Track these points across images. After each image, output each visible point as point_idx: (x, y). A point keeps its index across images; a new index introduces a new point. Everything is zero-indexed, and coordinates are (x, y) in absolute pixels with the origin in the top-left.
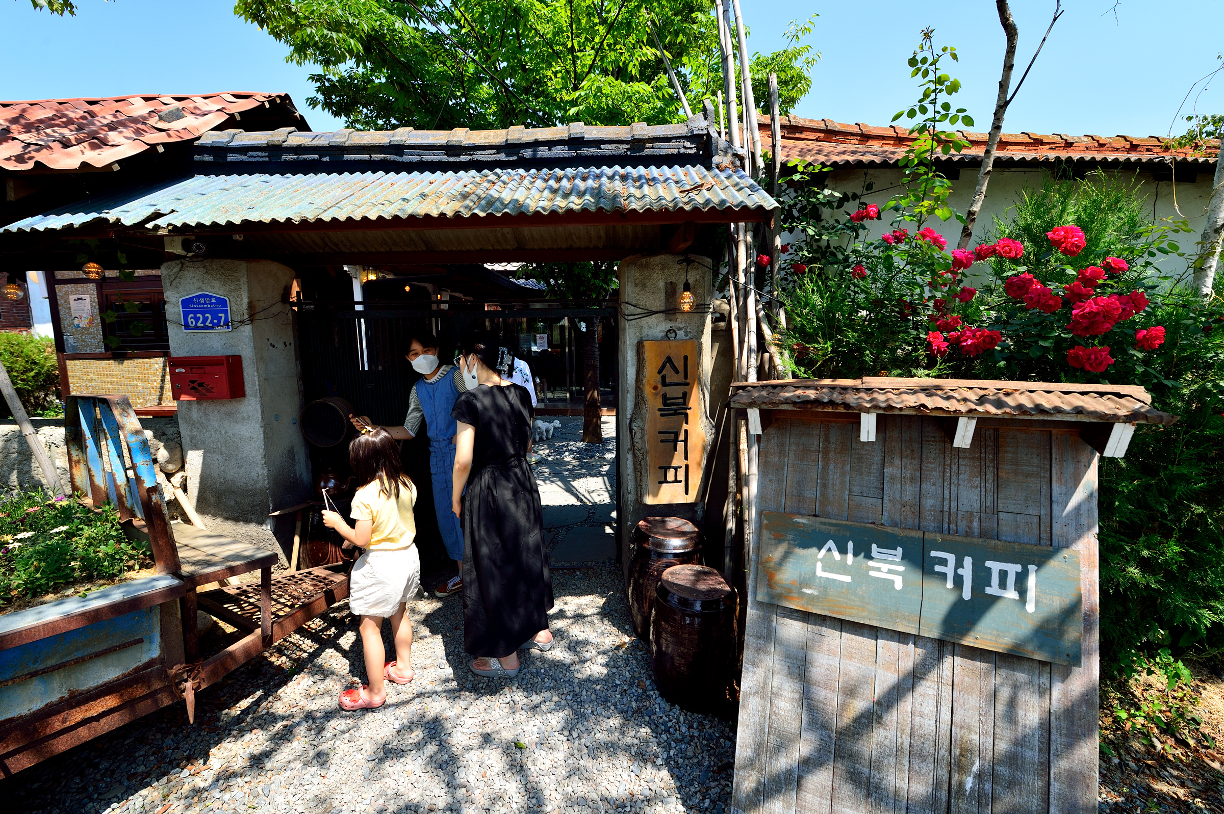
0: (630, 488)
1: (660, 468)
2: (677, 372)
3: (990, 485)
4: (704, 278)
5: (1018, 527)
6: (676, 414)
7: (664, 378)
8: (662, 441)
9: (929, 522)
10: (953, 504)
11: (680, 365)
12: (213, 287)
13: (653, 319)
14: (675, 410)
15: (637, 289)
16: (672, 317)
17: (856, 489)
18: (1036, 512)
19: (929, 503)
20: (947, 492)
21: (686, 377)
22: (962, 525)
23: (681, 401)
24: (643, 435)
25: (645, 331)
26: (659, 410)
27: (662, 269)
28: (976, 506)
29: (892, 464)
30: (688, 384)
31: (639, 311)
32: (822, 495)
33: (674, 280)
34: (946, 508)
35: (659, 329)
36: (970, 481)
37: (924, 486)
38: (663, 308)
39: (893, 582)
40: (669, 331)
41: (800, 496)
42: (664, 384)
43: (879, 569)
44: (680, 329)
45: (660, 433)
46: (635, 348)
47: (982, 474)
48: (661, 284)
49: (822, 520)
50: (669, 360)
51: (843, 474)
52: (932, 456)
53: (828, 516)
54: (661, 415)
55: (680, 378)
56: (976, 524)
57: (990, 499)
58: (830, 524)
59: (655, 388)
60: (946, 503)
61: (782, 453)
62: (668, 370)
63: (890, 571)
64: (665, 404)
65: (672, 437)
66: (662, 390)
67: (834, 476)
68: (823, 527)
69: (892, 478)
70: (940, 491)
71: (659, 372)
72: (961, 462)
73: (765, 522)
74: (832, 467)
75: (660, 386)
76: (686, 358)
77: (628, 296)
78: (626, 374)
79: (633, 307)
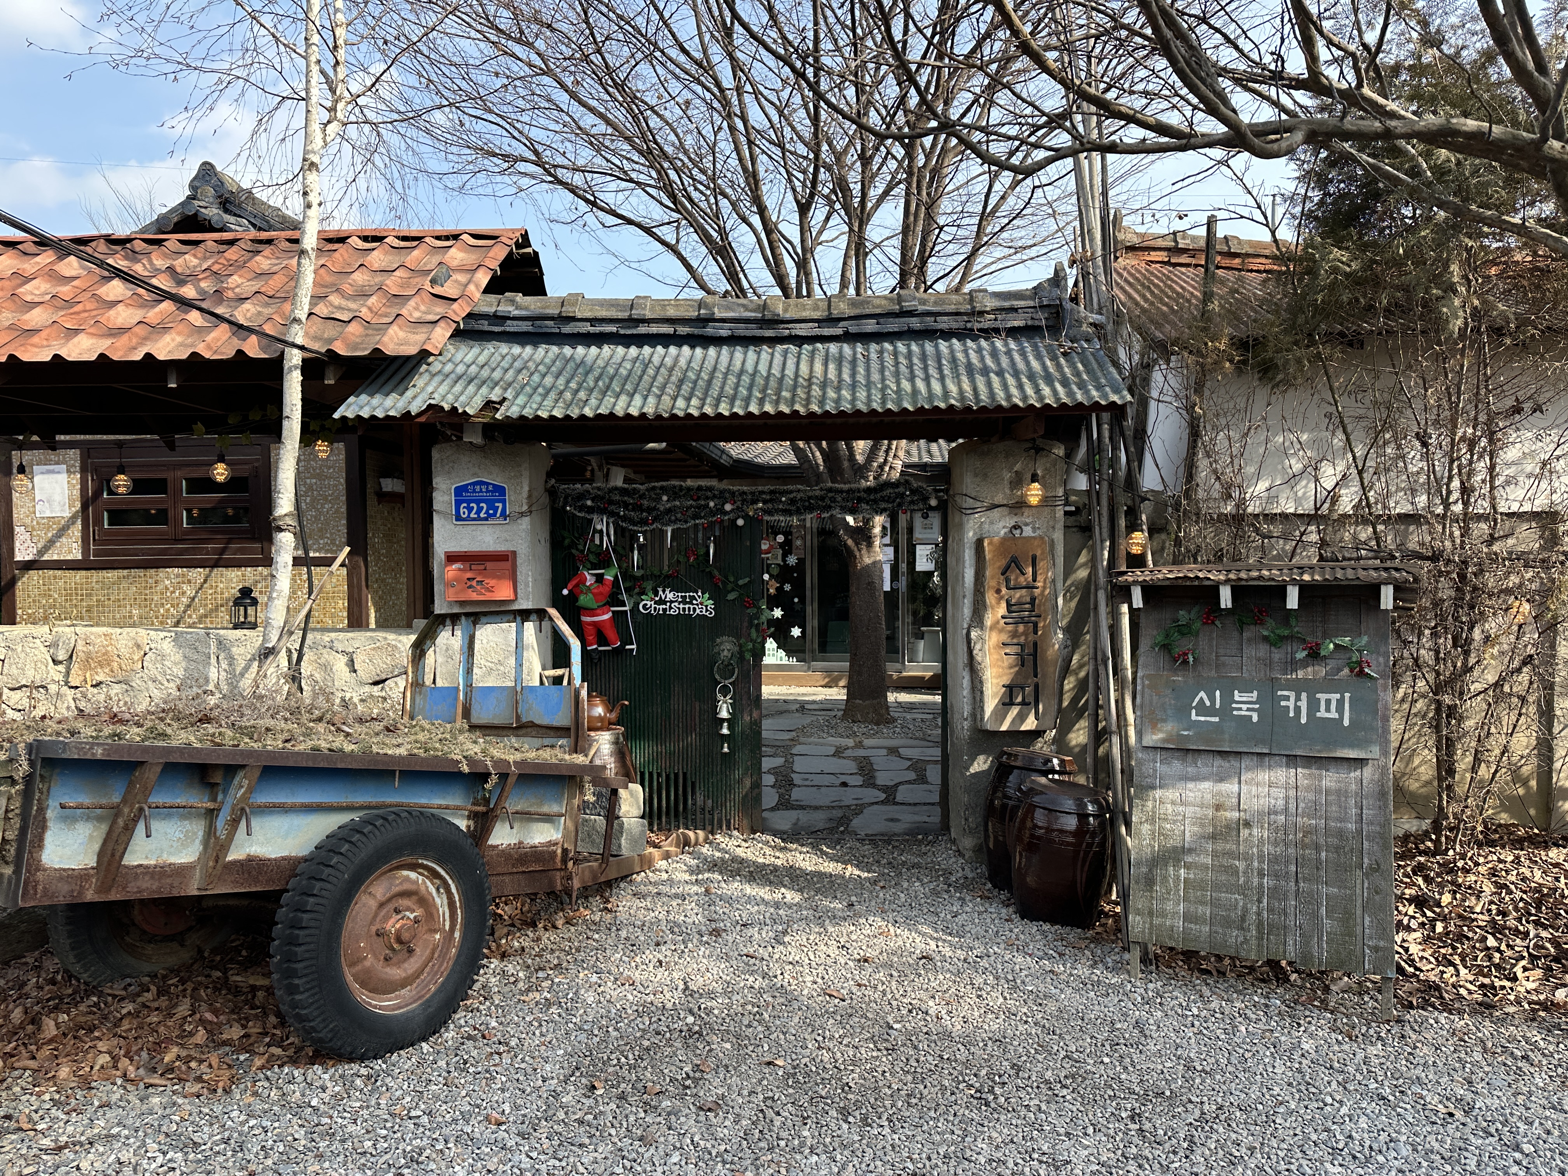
0: (965, 713)
1: (1004, 686)
2: (1024, 573)
4: (1055, 466)
6: (1022, 622)
7: (1008, 580)
8: (1006, 654)
9: (1277, 670)
11: (1027, 565)
12: (491, 473)
13: (995, 513)
14: (1022, 617)
15: (977, 480)
16: (1018, 511)
17: (1222, 651)
19: (1276, 657)
20: (1289, 648)
21: (1034, 579)
23: (1028, 607)
24: (984, 647)
25: (986, 527)
26: (1003, 617)
27: (1007, 457)
29: (1249, 630)
30: (1036, 587)
31: (979, 504)
33: (1020, 470)
34: (1289, 660)
35: (1001, 524)
38: (1006, 501)
39: (1251, 717)
40: (1015, 527)
42: (1009, 587)
43: (1240, 709)
44: (1027, 525)
45: (1004, 644)
46: (974, 545)
48: (1005, 474)
50: (1014, 559)
51: (1211, 640)
54: (1006, 623)
55: (1026, 580)
59: (998, 591)
61: (1159, 627)
62: (1013, 572)
63: (1248, 710)
64: (1009, 610)
65: (1017, 649)
66: (1006, 593)
67: (1204, 642)
69: (1249, 640)
71: (1003, 574)
72: (1300, 624)
74: (1201, 635)
75: (1003, 589)
76: (1034, 557)
77: (967, 487)
78: (963, 577)
79: (972, 500)
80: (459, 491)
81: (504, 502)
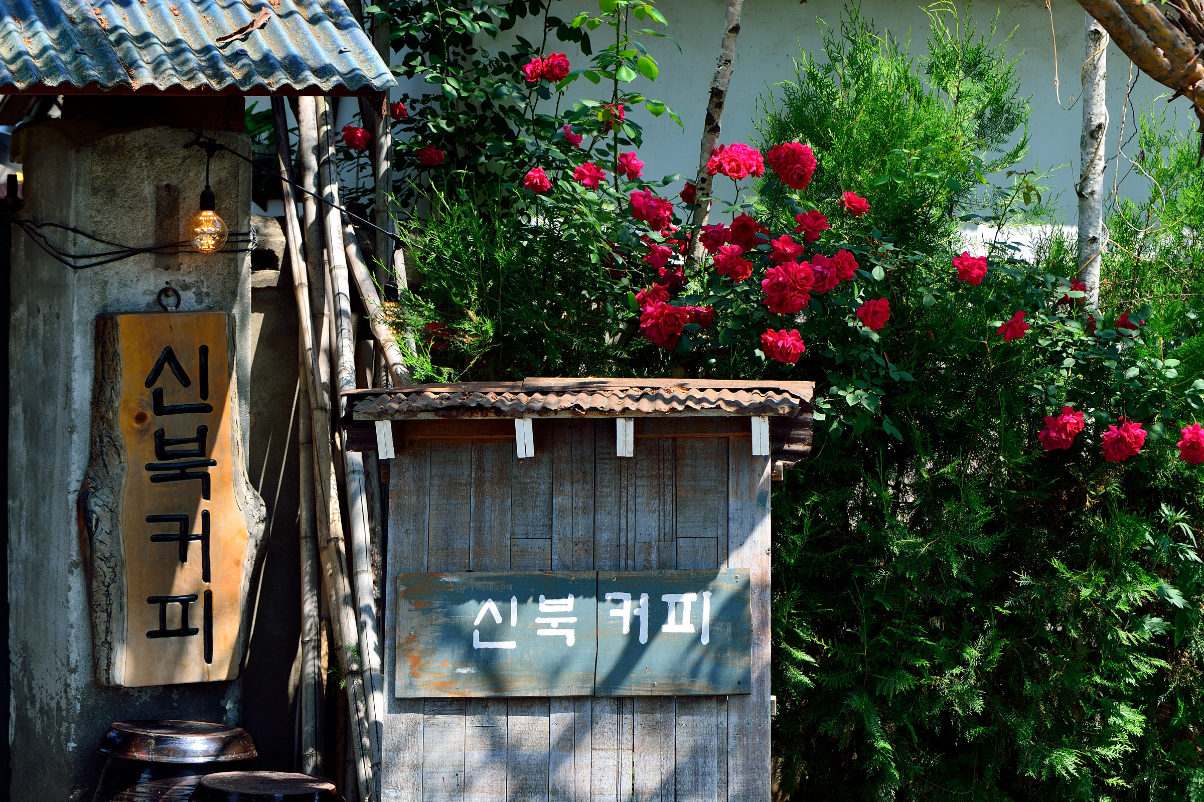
0: (74, 657)
1: (151, 601)
2: (186, 382)
3: (668, 508)
4: (236, 176)
5: (696, 553)
6: (183, 476)
7: (158, 396)
8: (155, 539)
9: (605, 559)
10: (631, 535)
11: (191, 367)
13: (129, 266)
14: (182, 468)
15: (98, 201)
16: (171, 261)
17: (520, 530)
18: (713, 534)
19: (604, 537)
20: (623, 522)
21: (204, 394)
22: (640, 559)
23: (194, 447)
24: (115, 526)
25: (113, 292)
26: (150, 467)
27: (150, 157)
28: (655, 534)
29: (561, 492)
30: (208, 409)
31: (100, 247)
32: (478, 542)
33: (174, 181)
34: (623, 541)
35: (142, 286)
36: (648, 504)
37: (598, 517)
38: (150, 242)
39: (564, 638)
40: (164, 292)
41: (448, 549)
42: (159, 409)
43: (548, 626)
44: (186, 287)
45: (151, 519)
46: (90, 328)
47: (660, 495)
48: (148, 190)
49: (478, 574)
50: (169, 356)
51: (502, 512)
52: (607, 478)
53: (486, 569)
54: (154, 479)
55: (190, 396)
56: (654, 556)
57: (668, 524)
58: (488, 579)
59: (140, 418)
60: (623, 534)
61: (420, 491)
62: (167, 379)
63: (561, 626)
64: (160, 453)
65: (175, 528)
66: (155, 422)
67: (491, 516)
68: (479, 583)
69: (562, 510)
70: (616, 521)
71: (149, 383)
72: (639, 482)
73: (402, 588)
74: (488, 503)
75: (150, 413)
76: (204, 351)
77: (77, 214)
78: (68, 390)
79: (87, 240)
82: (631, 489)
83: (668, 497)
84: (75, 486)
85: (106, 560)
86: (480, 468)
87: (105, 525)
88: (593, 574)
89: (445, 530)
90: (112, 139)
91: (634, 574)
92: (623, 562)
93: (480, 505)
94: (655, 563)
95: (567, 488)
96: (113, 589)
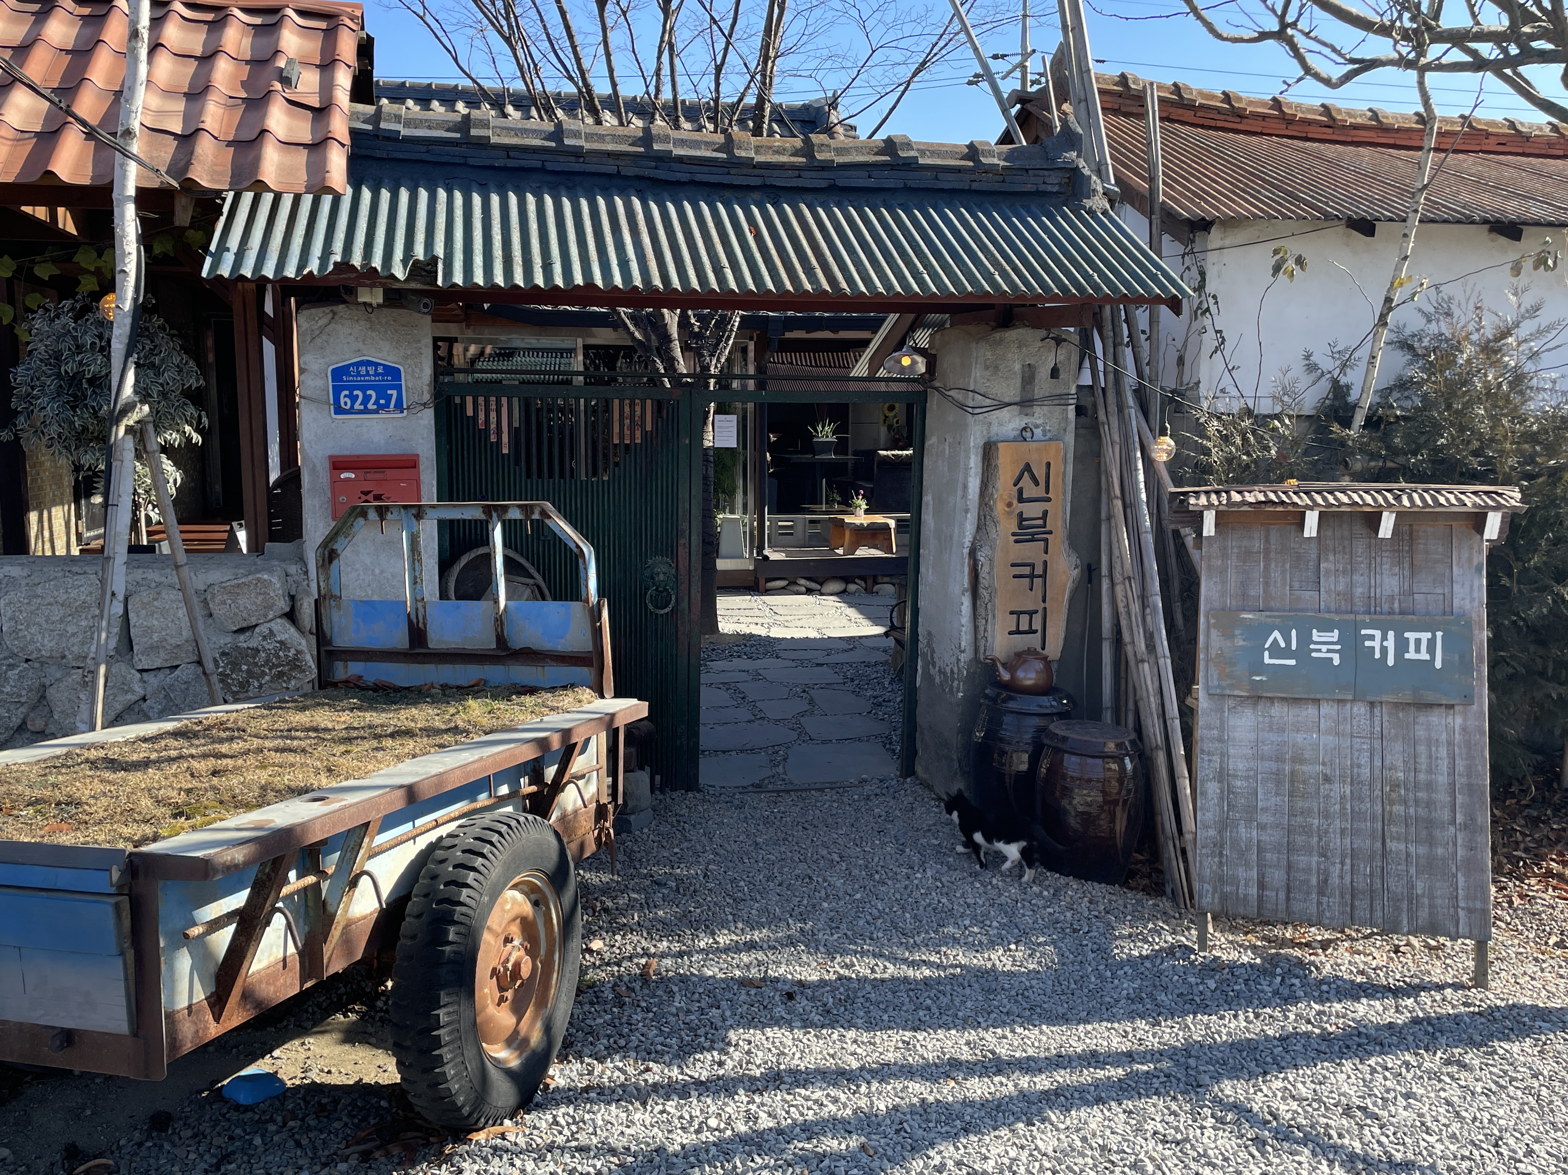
0: (963, 644)
1: (1012, 613)
2: (1037, 484)
3: (1406, 573)
4: (1069, 359)
5: (1428, 604)
6: (1033, 540)
7: (1020, 492)
8: (1015, 577)
9: (1360, 606)
10: (1378, 591)
11: (1040, 473)
12: (381, 350)
13: (1005, 413)
14: (1033, 534)
15: (987, 373)
16: (1029, 410)
17: (1296, 585)
18: (1441, 591)
19: (1359, 591)
20: (1373, 582)
21: (1047, 491)
22: (1386, 607)
23: (1040, 522)
24: (992, 568)
25: (995, 429)
26: (1014, 534)
27: (1019, 347)
28: (1397, 590)
29: (1327, 560)
30: (1049, 500)
31: (988, 402)
32: (1265, 592)
33: (1032, 362)
34: (1372, 595)
35: (1011, 426)
36: (1391, 570)
37: (1354, 577)
38: (1017, 399)
39: (1331, 659)
40: (1024, 429)
41: (1244, 595)
42: (1021, 500)
43: (1319, 651)
44: (1037, 427)
45: (1013, 565)
46: (980, 451)
47: (1400, 563)
48: (1017, 367)
49: (1268, 613)
50: (1028, 468)
51: (1284, 572)
52: (1360, 550)
53: (1271, 610)
54: (1016, 541)
55: (1040, 492)
56: (1396, 605)
57: (1406, 584)
58: (1275, 617)
59: (1009, 505)
60: (1372, 590)
61: (1224, 556)
62: (1026, 482)
63: (1329, 651)
64: (1021, 526)
65: (1027, 570)
66: (1019, 507)
67: (1275, 574)
68: (1269, 620)
69: (1327, 572)
70: (1367, 579)
71: (1015, 485)
72: (1384, 554)
73: (1213, 621)
74: (1273, 566)
75: (1015, 502)
76: (1048, 465)
77: (975, 382)
78: (965, 487)
79: (980, 397)
80: (338, 374)
81: (399, 388)
82: (1378, 559)
83: (1406, 565)
84: (968, 544)
85: (986, 589)
86: (1267, 541)
87: (986, 569)
88: (1352, 616)
89: (1242, 582)
90: (997, 335)
91: (1383, 617)
92: (1373, 609)
93: (1267, 568)
94: (1397, 610)
95: (1331, 557)
96: (989, 605)
